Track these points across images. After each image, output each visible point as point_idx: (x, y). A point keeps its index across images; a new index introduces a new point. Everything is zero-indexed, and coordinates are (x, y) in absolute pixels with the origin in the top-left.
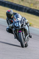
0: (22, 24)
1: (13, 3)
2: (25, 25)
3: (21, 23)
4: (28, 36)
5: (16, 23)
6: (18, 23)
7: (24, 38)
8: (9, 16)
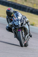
0: (22, 22)
1: (16, 3)
2: (25, 24)
3: (20, 22)
4: (28, 35)
5: (16, 21)
6: (17, 22)
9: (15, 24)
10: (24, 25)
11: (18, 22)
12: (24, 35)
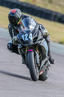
0: (36, 36)
4: (47, 59)
5: (24, 34)
7: (37, 64)
8: (14, 21)
9: (23, 38)
10: (39, 42)
11: (29, 35)
12: (38, 60)
